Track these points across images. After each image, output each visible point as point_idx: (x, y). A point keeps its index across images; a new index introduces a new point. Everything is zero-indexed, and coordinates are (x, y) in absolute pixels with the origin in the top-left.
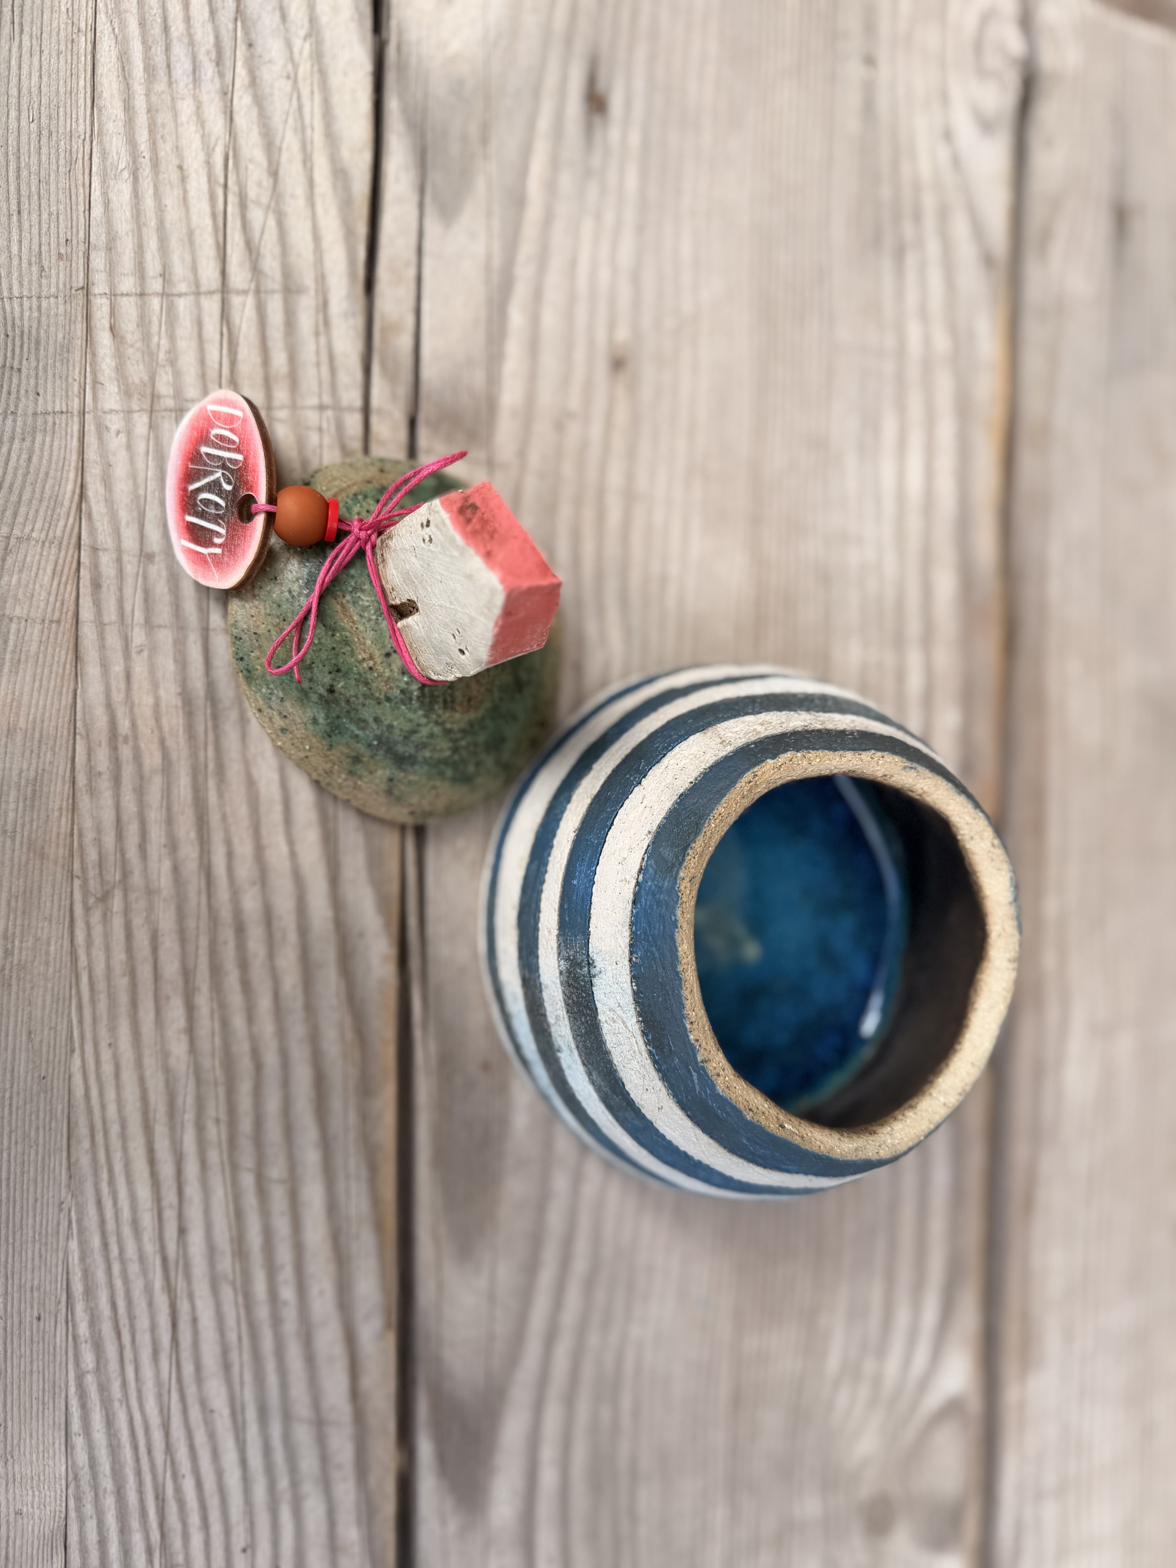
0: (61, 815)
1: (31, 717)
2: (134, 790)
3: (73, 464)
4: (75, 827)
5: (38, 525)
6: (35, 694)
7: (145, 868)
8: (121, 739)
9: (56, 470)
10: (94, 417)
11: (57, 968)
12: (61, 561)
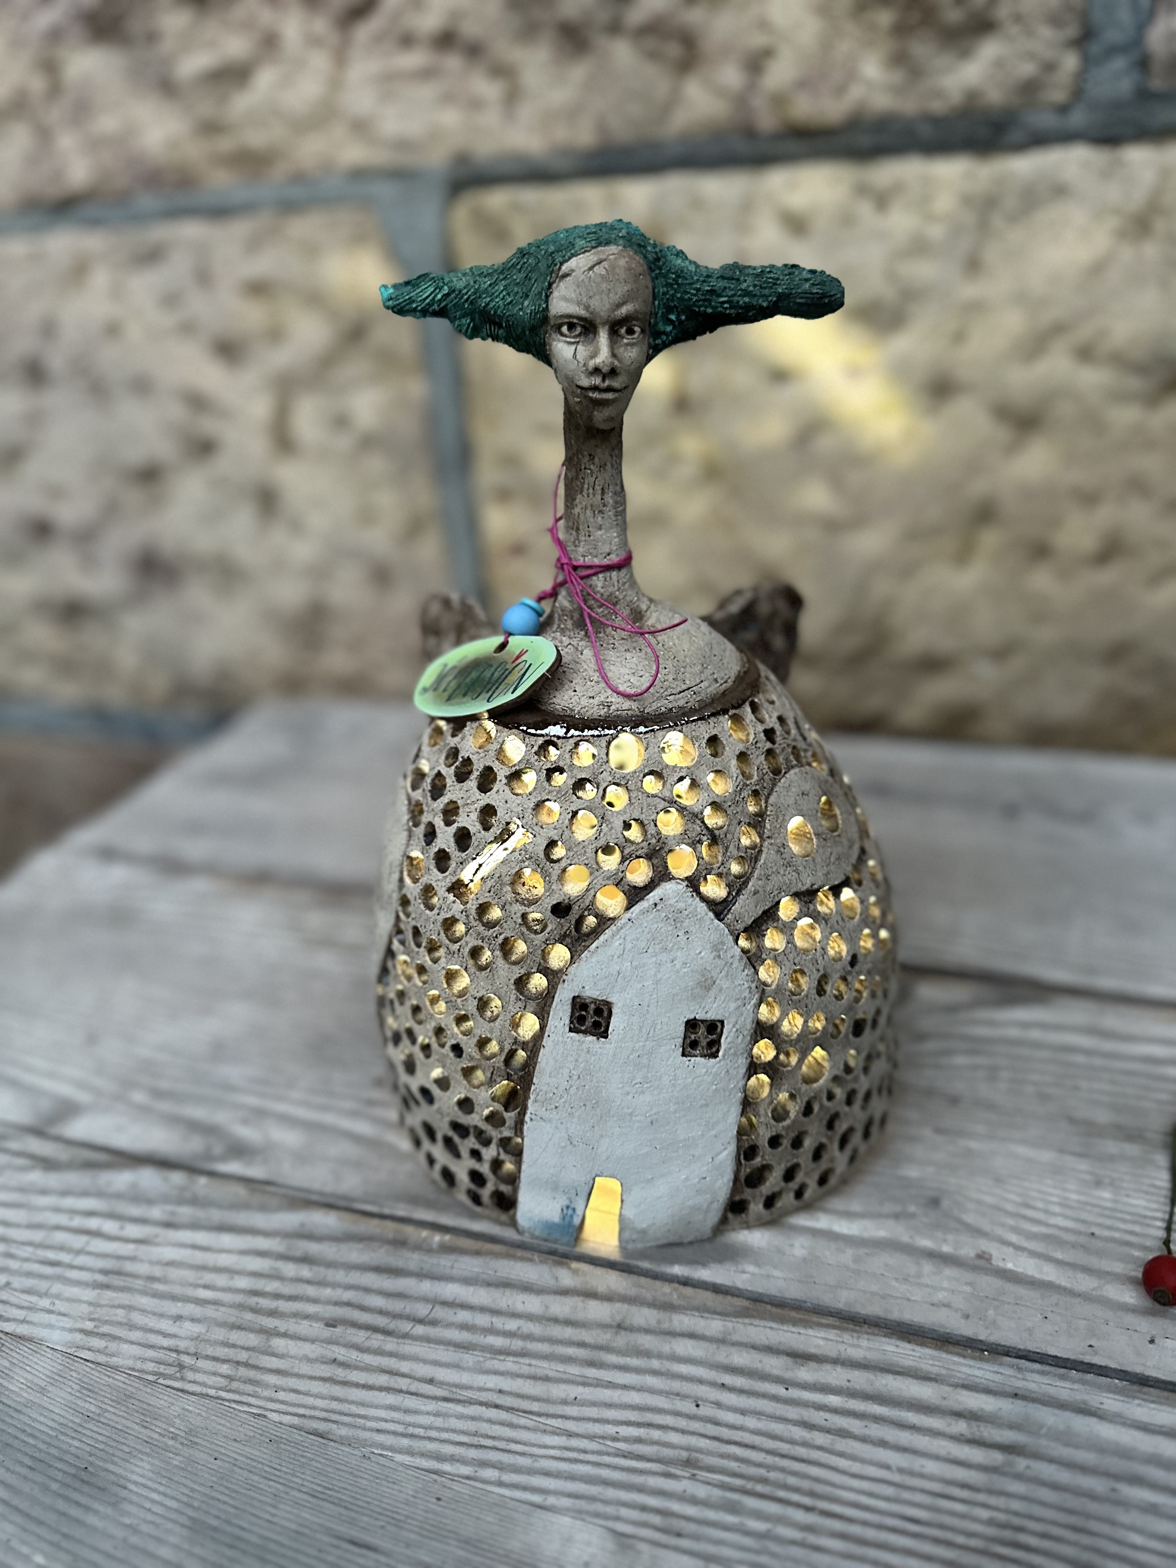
0: (114, 1378)
1: (44, 1377)
2: (130, 1330)
4: (127, 1371)
6: (33, 1371)
7: (180, 1337)
11: (205, 1409)
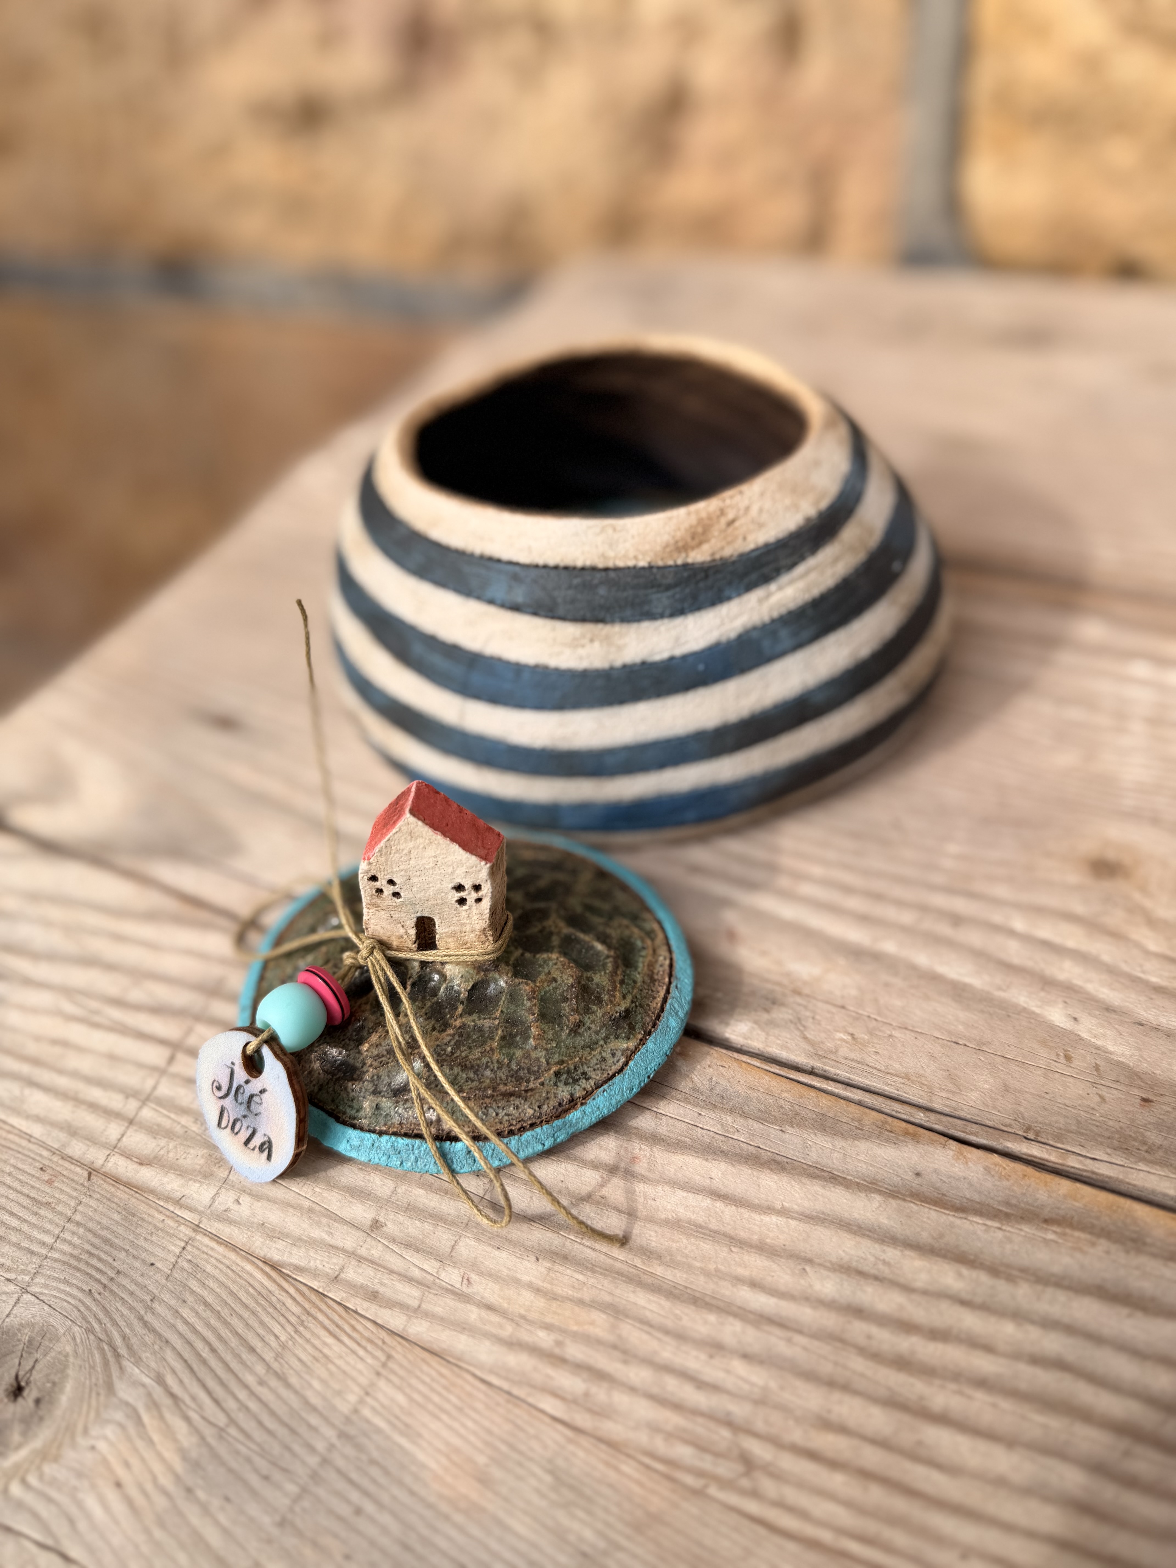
2: (625, 1362)
3: (239, 1261)
5: (277, 1329)
7: (729, 1393)
8: (557, 1351)
9: (234, 1282)
10: (209, 1219)
12: (327, 1322)
